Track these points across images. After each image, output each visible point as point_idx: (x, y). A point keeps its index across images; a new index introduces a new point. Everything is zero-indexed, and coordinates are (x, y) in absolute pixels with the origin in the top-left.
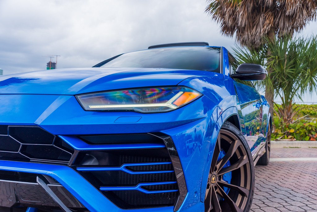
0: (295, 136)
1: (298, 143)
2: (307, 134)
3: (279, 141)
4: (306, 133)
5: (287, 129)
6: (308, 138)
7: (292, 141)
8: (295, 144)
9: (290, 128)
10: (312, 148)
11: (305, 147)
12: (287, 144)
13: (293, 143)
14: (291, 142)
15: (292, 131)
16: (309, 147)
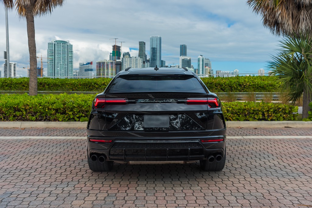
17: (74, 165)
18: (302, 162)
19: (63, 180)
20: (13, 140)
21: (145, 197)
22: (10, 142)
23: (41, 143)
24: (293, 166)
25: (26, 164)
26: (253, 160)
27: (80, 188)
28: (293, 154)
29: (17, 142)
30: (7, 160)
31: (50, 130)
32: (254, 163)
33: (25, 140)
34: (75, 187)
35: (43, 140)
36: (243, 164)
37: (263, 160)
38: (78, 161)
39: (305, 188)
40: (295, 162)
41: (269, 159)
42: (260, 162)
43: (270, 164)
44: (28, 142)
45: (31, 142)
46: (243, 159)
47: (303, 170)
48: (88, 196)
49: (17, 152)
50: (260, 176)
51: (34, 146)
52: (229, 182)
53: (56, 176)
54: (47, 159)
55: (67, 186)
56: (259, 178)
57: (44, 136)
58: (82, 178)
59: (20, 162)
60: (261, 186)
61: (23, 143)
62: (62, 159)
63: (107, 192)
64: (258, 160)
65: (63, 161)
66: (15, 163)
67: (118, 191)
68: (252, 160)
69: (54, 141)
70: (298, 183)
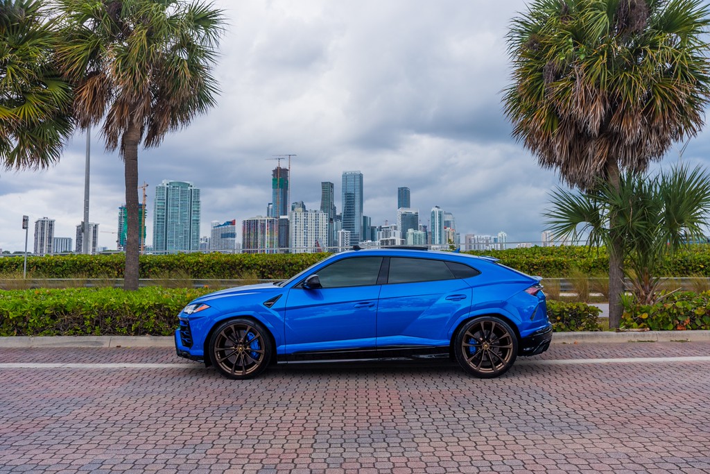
0: (650, 323)
1: (653, 335)
2: (670, 320)
3: (623, 331)
4: (668, 319)
5: (638, 313)
6: (671, 326)
7: (644, 331)
8: (649, 335)
9: (642, 311)
10: (676, 341)
11: (665, 340)
12: (635, 336)
13: (644, 335)
14: (642, 333)
15: (645, 316)
16: (672, 341)
17: (204, 415)
18: (598, 406)
19: (186, 441)
20: (98, 370)
21: (325, 470)
22: (94, 374)
23: (145, 376)
24: (582, 413)
25: (122, 413)
26: (515, 404)
27: (216, 456)
28: (585, 392)
29: (105, 374)
30: (90, 405)
31: (161, 352)
32: (516, 409)
33: (119, 370)
34: (207, 453)
35: (149, 370)
36: (498, 412)
37: (532, 403)
38: (210, 408)
39: (594, 450)
40: (585, 406)
41: (543, 401)
42: (527, 407)
43: (543, 410)
44: (123, 373)
45: (129, 374)
46: (499, 403)
47: (597, 420)
48: (229, 468)
49: (105, 392)
50: (524, 432)
51: (135, 381)
52: (469, 444)
53: (175, 434)
54: (159, 405)
55: (193, 452)
56: (520, 435)
57: (150, 362)
58: (219, 438)
59: (111, 409)
60: (522, 448)
61: (115, 377)
62: (183, 404)
63: (261, 462)
64: (523, 403)
65: (186, 408)
66: (104, 411)
67: (279, 460)
68: (512, 405)
69: (168, 373)
70: (584, 441)
